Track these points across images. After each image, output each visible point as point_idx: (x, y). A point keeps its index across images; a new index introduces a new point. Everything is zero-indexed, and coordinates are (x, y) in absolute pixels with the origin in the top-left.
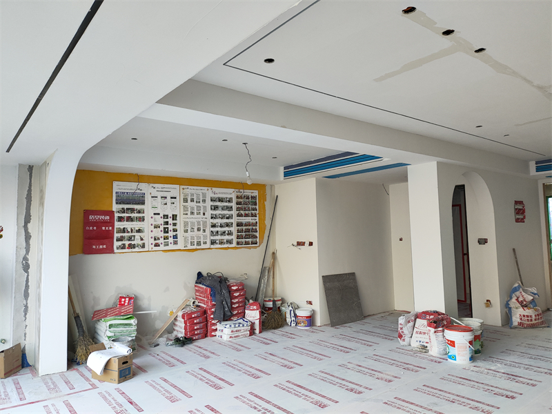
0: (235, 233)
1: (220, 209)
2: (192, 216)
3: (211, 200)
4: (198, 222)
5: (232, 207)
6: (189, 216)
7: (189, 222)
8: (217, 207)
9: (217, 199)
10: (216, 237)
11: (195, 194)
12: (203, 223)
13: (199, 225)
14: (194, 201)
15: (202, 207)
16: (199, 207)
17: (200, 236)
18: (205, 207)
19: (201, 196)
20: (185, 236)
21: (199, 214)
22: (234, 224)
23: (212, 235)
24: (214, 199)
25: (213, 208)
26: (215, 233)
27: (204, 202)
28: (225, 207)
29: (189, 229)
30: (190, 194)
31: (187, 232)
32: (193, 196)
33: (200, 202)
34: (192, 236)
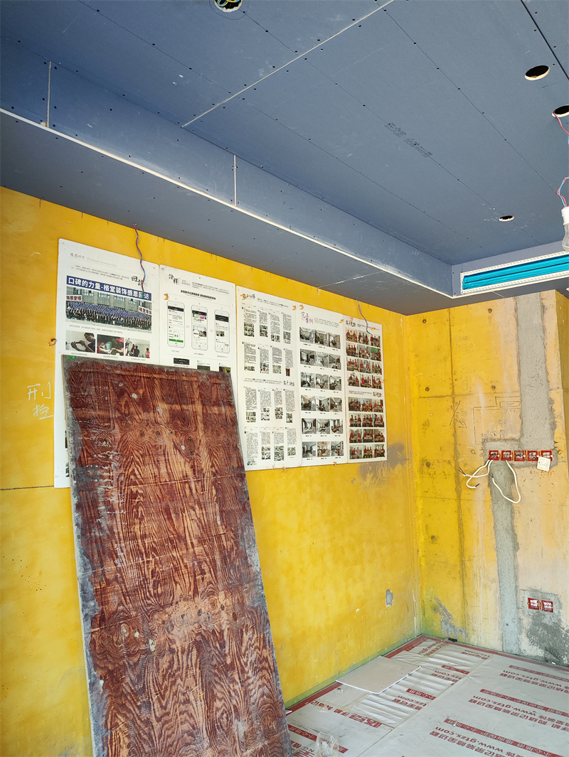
0: (347, 429)
1: (318, 361)
2: (264, 376)
3: (302, 337)
4: (278, 393)
5: (338, 360)
6: (257, 373)
7: (257, 391)
8: (313, 357)
9: (313, 336)
10: (313, 435)
11: (269, 316)
12: (286, 395)
13: (278, 401)
14: (266, 333)
15: (284, 353)
16: (277, 351)
17: (280, 431)
18: (289, 353)
19: (281, 323)
20: (250, 431)
21: (277, 370)
22: (345, 405)
23: (304, 431)
24: (307, 335)
25: (305, 358)
26: (309, 426)
27: (287, 341)
28: (328, 358)
29: (258, 412)
30: (258, 314)
31: (254, 420)
32: (266, 320)
33: (278, 338)
34: (264, 433)
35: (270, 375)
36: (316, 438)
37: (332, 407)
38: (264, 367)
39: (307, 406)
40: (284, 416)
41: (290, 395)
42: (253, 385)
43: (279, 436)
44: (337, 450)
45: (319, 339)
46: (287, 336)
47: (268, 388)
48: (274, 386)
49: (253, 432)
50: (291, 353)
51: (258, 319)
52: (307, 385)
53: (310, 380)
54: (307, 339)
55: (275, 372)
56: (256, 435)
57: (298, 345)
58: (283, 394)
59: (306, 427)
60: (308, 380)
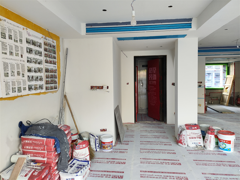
0: (45, 79)
1: (34, 53)
2: (11, 57)
3: (27, 42)
4: (18, 65)
5: (41, 53)
6: (8, 56)
7: (9, 64)
8: (31, 51)
9: (31, 42)
10: (32, 82)
11: (12, 31)
12: (21, 66)
13: (18, 68)
14: (12, 38)
15: (20, 47)
16: (16, 47)
17: (20, 81)
18: (22, 48)
19: (18, 34)
20: (6, 81)
21: (17, 55)
22: (44, 70)
23: (29, 80)
24: (29, 41)
25: (28, 51)
26: (31, 78)
27: (21, 43)
28: (37, 52)
29: (10, 73)
30: (7, 29)
31: (8, 76)
32: (11, 32)
33: (17, 41)
34: (13, 82)
35: (14, 57)
36: (33, 83)
37: (39, 71)
38: (11, 53)
39: (29, 70)
40: (21, 74)
41: (23, 66)
42: (7, 61)
43: (19, 83)
44: (41, 87)
45: (34, 43)
46: (21, 41)
47: (14, 62)
48: (16, 62)
49: (8, 81)
50: (23, 48)
51: (7, 31)
52: (29, 62)
53: (31, 60)
54: (29, 43)
55: (16, 55)
56: (9, 82)
57: (25, 45)
58: (20, 65)
59: (29, 79)
60: (30, 60)
